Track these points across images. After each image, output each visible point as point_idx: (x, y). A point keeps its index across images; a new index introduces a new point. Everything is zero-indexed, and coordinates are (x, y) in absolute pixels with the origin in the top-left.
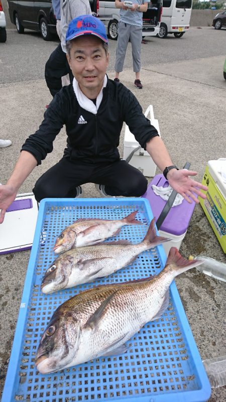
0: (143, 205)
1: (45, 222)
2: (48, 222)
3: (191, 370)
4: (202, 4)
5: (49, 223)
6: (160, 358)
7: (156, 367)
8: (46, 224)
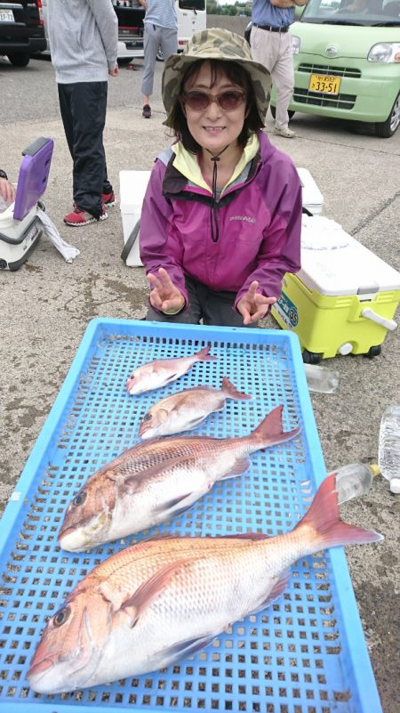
0: (286, 345)
1: (95, 359)
2: (99, 359)
3: (343, 680)
4: (224, 9)
5: (101, 362)
6: (278, 640)
7: (265, 658)
8: (94, 364)
